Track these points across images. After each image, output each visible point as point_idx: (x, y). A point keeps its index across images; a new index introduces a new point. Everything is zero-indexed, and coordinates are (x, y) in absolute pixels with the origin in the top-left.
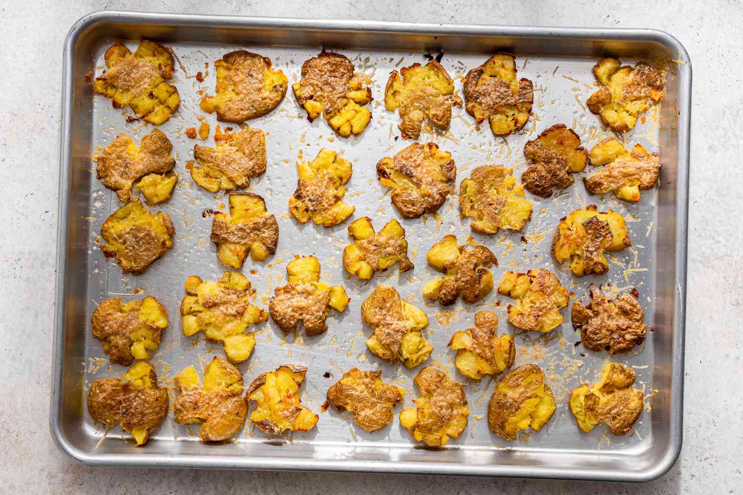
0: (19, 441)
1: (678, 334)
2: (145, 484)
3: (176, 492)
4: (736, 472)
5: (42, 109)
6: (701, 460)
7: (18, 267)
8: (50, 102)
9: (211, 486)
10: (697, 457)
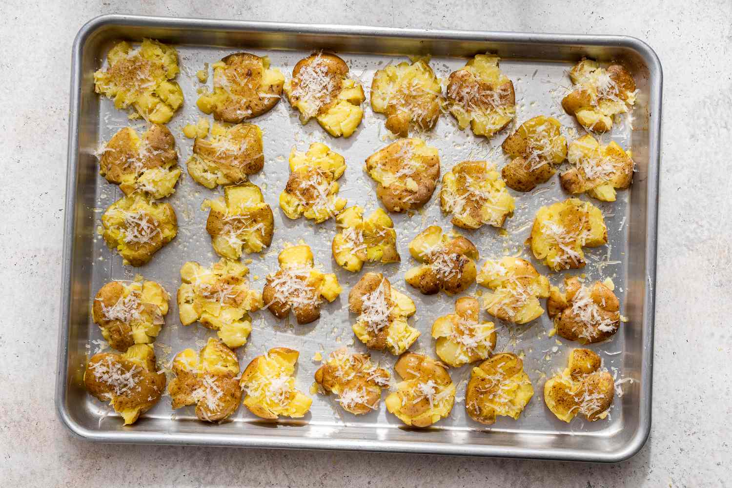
0: (39, 429)
1: (648, 323)
2: (159, 468)
3: (189, 474)
4: (723, 446)
5: (55, 112)
6: (689, 435)
7: (34, 263)
8: (63, 105)
9: (223, 468)
10: (685, 432)
